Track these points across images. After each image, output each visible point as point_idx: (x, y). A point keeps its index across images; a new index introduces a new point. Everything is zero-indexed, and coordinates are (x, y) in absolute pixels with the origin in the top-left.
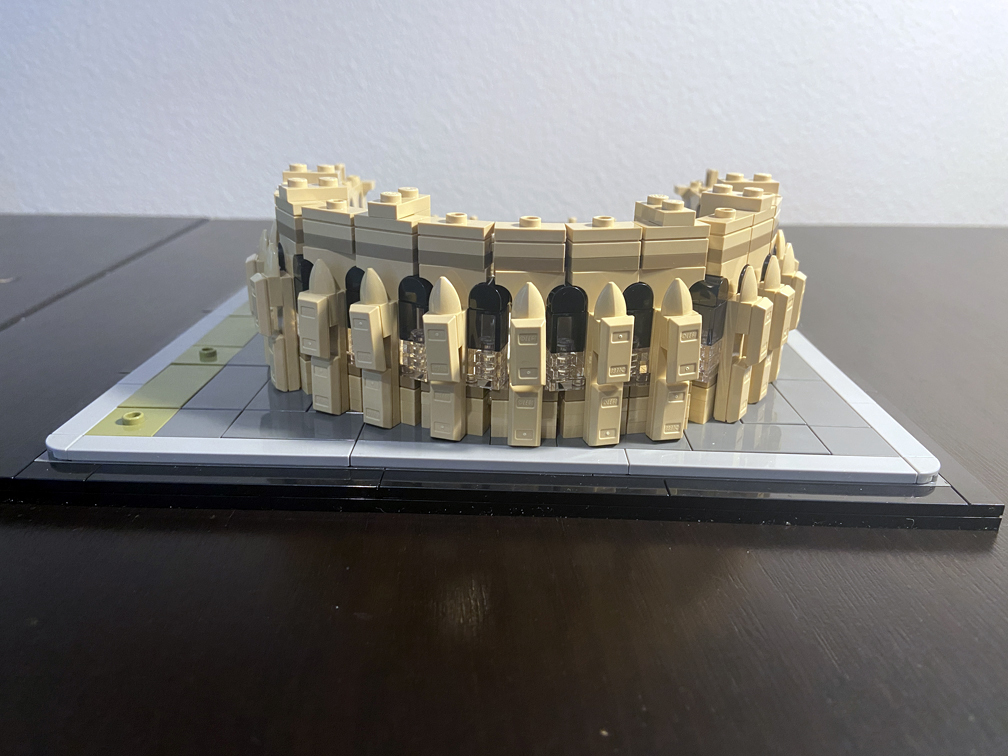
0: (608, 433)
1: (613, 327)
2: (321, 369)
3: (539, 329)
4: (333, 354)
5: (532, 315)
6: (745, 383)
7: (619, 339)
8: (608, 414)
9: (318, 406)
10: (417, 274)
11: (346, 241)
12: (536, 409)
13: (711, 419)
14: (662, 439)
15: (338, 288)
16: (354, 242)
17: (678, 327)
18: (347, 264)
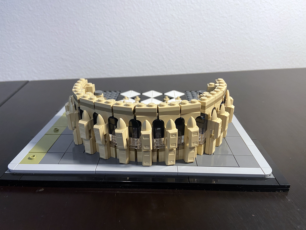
0: (171, 162)
1: (171, 133)
2: (87, 142)
3: (149, 135)
4: (90, 137)
5: (148, 130)
6: (214, 143)
7: (173, 136)
8: (172, 157)
9: (86, 152)
10: (113, 116)
11: (92, 105)
12: (150, 156)
13: (204, 153)
14: (188, 162)
15: (90, 118)
16: (94, 105)
17: (191, 132)
18: (93, 111)
